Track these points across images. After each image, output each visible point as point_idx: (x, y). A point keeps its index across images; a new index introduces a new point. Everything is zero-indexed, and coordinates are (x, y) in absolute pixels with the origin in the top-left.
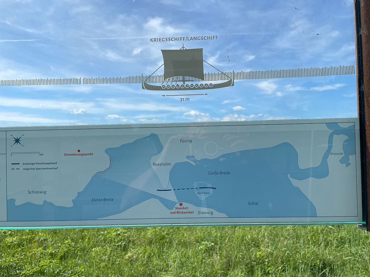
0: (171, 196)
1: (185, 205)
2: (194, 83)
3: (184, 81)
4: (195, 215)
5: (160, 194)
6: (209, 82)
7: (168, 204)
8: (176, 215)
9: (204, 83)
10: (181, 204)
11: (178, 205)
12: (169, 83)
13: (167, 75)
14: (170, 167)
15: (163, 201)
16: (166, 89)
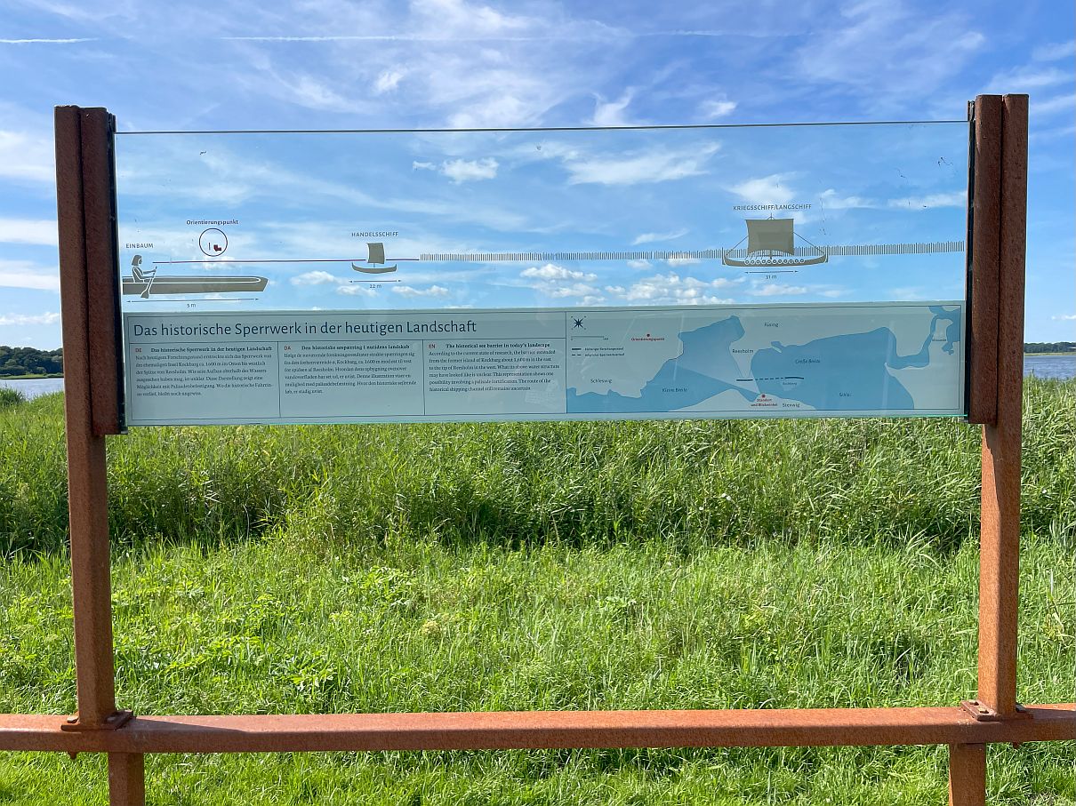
0: (753, 387)
1: (768, 396)
2: (783, 259)
3: (771, 256)
4: (780, 407)
5: (740, 384)
6: (799, 258)
7: (750, 396)
8: (759, 408)
9: (794, 258)
10: (764, 396)
11: (760, 397)
12: (754, 258)
13: (751, 250)
14: (752, 355)
15: (743, 392)
16: (750, 265)
